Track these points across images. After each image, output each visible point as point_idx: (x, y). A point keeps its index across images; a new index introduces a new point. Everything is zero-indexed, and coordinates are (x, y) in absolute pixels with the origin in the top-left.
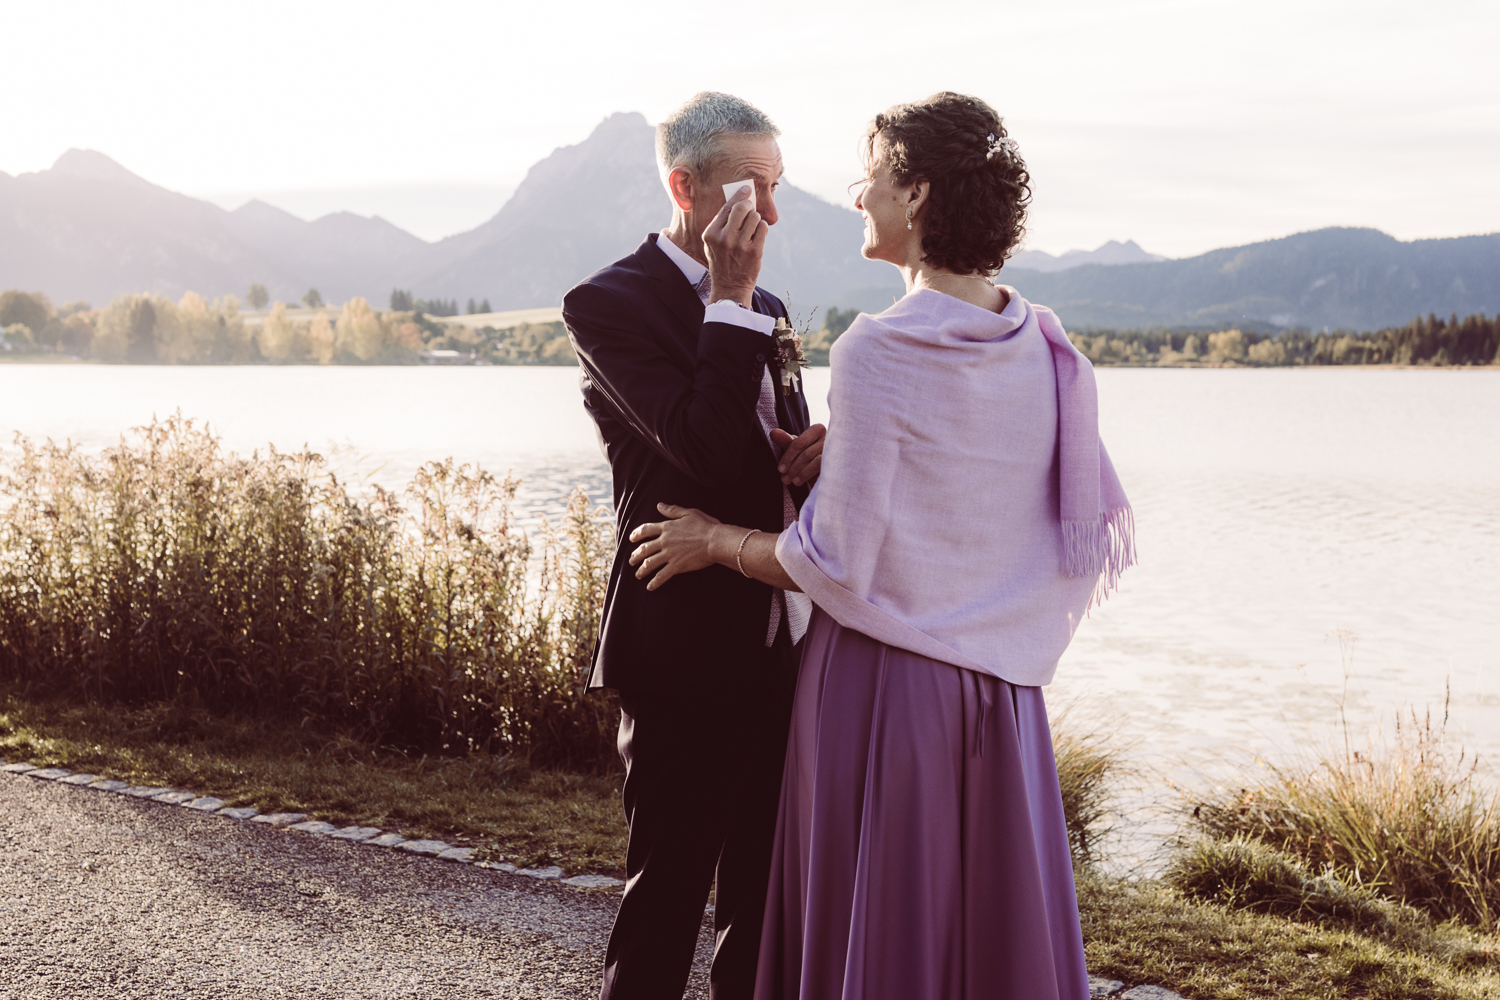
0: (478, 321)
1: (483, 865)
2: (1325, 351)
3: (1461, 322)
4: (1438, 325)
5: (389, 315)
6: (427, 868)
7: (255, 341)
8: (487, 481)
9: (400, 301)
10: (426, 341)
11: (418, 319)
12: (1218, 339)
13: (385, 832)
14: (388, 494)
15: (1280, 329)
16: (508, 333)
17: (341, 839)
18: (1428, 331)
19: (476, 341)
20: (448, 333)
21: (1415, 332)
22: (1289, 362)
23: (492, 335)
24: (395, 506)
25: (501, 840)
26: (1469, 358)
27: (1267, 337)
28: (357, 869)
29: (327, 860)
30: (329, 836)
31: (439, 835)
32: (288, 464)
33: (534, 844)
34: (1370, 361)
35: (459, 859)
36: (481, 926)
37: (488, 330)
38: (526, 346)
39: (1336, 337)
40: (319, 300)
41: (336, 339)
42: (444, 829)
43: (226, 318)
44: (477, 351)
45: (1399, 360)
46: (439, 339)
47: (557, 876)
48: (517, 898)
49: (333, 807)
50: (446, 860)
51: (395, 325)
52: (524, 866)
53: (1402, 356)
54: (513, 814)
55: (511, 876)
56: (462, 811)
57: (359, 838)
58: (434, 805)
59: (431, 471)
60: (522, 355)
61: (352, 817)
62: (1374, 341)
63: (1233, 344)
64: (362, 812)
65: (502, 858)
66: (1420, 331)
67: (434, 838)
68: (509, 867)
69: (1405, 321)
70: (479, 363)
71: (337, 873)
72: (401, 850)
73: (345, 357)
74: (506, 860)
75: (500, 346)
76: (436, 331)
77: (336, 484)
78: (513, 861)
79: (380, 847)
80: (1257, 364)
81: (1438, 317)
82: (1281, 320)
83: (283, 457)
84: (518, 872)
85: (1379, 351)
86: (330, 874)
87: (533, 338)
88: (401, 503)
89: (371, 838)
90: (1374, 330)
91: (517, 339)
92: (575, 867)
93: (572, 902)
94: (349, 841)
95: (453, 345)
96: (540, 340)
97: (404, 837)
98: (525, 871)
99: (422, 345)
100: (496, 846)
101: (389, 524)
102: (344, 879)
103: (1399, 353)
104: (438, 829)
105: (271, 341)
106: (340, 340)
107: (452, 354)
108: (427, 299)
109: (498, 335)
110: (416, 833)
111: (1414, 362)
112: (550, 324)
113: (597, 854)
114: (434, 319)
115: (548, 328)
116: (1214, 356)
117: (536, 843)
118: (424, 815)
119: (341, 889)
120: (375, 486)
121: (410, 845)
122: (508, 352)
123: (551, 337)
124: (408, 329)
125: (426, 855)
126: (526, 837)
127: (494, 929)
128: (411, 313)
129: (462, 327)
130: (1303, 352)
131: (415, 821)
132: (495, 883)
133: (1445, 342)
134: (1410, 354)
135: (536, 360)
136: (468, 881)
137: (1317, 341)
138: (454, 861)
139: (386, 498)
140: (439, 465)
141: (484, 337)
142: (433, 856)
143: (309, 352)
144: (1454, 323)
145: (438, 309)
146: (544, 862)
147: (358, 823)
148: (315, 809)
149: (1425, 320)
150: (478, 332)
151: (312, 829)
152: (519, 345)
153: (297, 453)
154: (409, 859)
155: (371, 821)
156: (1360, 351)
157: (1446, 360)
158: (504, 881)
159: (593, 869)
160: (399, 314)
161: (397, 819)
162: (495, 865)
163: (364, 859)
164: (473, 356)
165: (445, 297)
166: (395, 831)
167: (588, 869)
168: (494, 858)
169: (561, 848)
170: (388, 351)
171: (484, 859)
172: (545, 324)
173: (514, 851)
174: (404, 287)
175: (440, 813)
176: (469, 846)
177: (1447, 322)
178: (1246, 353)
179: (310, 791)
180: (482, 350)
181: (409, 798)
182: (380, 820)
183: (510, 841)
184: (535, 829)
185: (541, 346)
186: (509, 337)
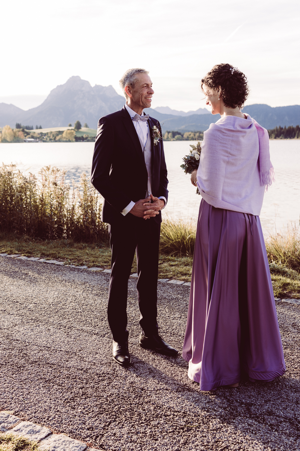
0: (39, 131)
1: (67, 266)
4: (281, 129)
5: (16, 130)
6: (53, 267)
8: (58, 171)
9: (18, 126)
11: (23, 131)
13: (41, 258)
14: (33, 175)
16: (46, 134)
17: (30, 260)
18: (279, 130)
19: (38, 136)
20: (31, 134)
21: (276, 130)
23: (42, 135)
24: (35, 178)
25: (70, 260)
26: (289, 137)
28: (36, 268)
29: (28, 266)
30: (27, 260)
31: (54, 259)
32: (7, 167)
33: (79, 261)
35: (61, 264)
36: (70, 280)
37: (41, 133)
38: (51, 137)
42: (56, 258)
44: (39, 139)
45: (272, 138)
46: (29, 136)
47: (86, 268)
48: (77, 273)
49: (27, 253)
50: (58, 265)
51: (17, 133)
52: (77, 266)
53: (272, 137)
54: (72, 254)
55: (75, 268)
56: (59, 253)
57: (34, 260)
58: (51, 252)
59: (45, 168)
60: (50, 140)
61: (32, 255)
64: (34, 254)
65: (71, 264)
66: (277, 130)
67: (53, 260)
68: (74, 266)
69: (273, 128)
70: (39, 142)
71: (31, 269)
72: (45, 263)
73: (4, 141)
74: (72, 265)
75: (45, 137)
76: (28, 134)
77: (20, 173)
78: (74, 265)
79: (40, 262)
81: (281, 127)
83: (6, 166)
84: (76, 267)
86: (29, 269)
87: (53, 135)
88: (37, 177)
89: (38, 260)
91: (49, 136)
92: (90, 266)
93: (91, 274)
94: (32, 261)
95: (33, 137)
96: (55, 136)
97: (46, 260)
98: (78, 267)
99: (24, 137)
100: (69, 261)
101: (34, 182)
102: (33, 270)
103: (272, 136)
104: (54, 258)
106: (3, 136)
107: (32, 140)
108: (25, 125)
109: (44, 134)
110: (49, 258)
111: (275, 138)
112: (57, 132)
113: (95, 262)
114: (27, 131)
115: (57, 133)
117: (79, 260)
118: (50, 254)
119: (33, 272)
120: (30, 173)
121: (48, 261)
122: (47, 139)
123: (58, 135)
124: (21, 134)
125: (52, 264)
126: (77, 259)
127: (73, 281)
128: (21, 129)
129: (34, 133)
131: (48, 256)
132: (71, 270)
133: (283, 133)
134: (274, 136)
135: (54, 141)
136: (64, 270)
138: (60, 265)
139: (33, 176)
140: (47, 167)
141: (40, 135)
142: (54, 264)
144: (285, 128)
145: (28, 128)
146: (82, 265)
147: (33, 256)
148: (22, 253)
149: (278, 127)
150: (39, 134)
151: (22, 258)
152: (50, 137)
153: (10, 165)
154: (48, 265)
155: (37, 256)
157: (283, 137)
158: (73, 270)
159: (95, 266)
160: (18, 129)
161: (43, 255)
162: (70, 266)
163: (37, 265)
164: (38, 140)
165: (30, 125)
166: (43, 258)
167: (94, 266)
168: (70, 264)
169: (86, 261)
170: (16, 140)
171: (67, 264)
172: (56, 132)
173: (74, 262)
174: (19, 122)
175: (54, 254)
176: (63, 261)
177: (284, 128)
179: (20, 249)
180: (40, 139)
181: (45, 250)
182: (39, 256)
183: (73, 260)
184: (78, 257)
185: (55, 138)
186: (47, 135)
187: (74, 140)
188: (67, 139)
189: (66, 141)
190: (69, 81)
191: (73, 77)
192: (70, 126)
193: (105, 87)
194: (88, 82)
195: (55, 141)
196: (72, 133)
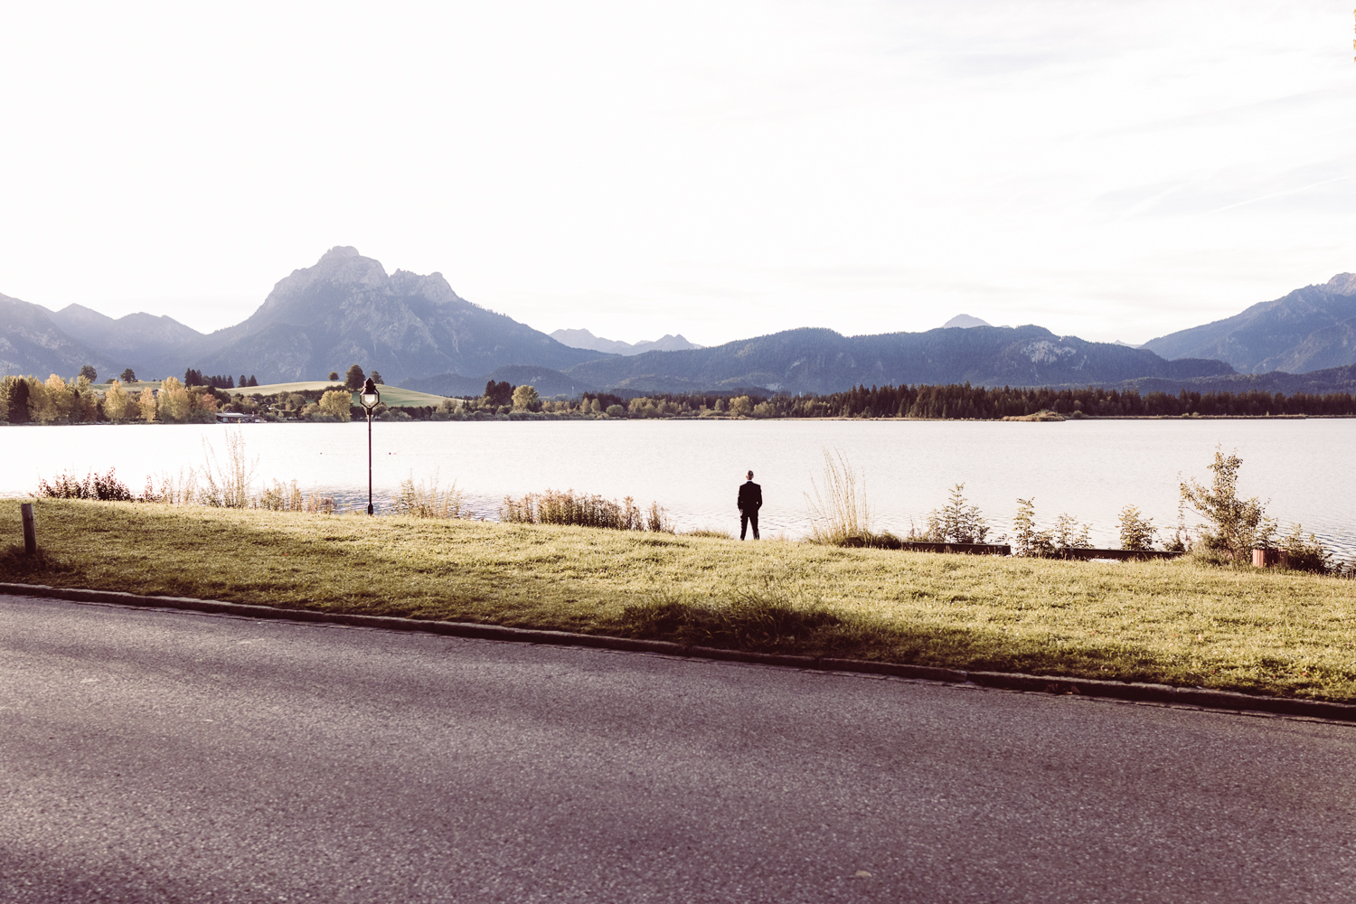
2: (799, 407)
3: (878, 389)
4: (864, 392)
7: (99, 407)
9: (192, 377)
10: (219, 406)
11: (212, 391)
12: (736, 401)
15: (773, 392)
18: (859, 396)
19: (253, 405)
20: (232, 400)
21: (852, 397)
22: (777, 416)
23: (263, 401)
26: (883, 413)
27: (765, 400)
34: (826, 415)
37: (258, 397)
38: (288, 409)
39: (807, 398)
40: (134, 377)
41: (157, 406)
43: (79, 391)
44: (255, 413)
45: (842, 415)
46: (228, 405)
51: (196, 396)
53: (844, 412)
60: (286, 414)
62: (827, 402)
63: (743, 404)
66: (854, 395)
69: (845, 389)
70: (258, 421)
73: (164, 418)
75: (269, 408)
80: (759, 417)
81: (865, 387)
82: (772, 387)
85: (831, 408)
87: (292, 402)
90: (829, 395)
91: (281, 403)
95: (238, 408)
96: (296, 405)
99: (217, 409)
103: (843, 410)
105: (112, 407)
106: (161, 406)
107: (238, 415)
108: (211, 376)
109: (267, 400)
111: (851, 415)
112: (301, 393)
114: (221, 391)
115: (300, 396)
116: (733, 411)
122: (277, 413)
123: (303, 402)
124: (206, 399)
128: (206, 387)
129: (240, 396)
130: (787, 408)
133: (869, 403)
134: (849, 411)
137: (794, 401)
141: (257, 403)
143: (139, 413)
144: (874, 390)
145: (222, 383)
149: (858, 388)
150: (253, 399)
152: (283, 407)
156: (820, 407)
164: (253, 416)
170: (195, 415)
177: (870, 390)
178: (752, 409)
180: (258, 412)
185: (299, 409)
186: (275, 402)
187: (349, 415)
188: (329, 412)
189: (328, 420)
190: (325, 260)
191: (337, 249)
192: (334, 377)
193: (423, 276)
194: (377, 264)
195: (298, 417)
196: (345, 397)
